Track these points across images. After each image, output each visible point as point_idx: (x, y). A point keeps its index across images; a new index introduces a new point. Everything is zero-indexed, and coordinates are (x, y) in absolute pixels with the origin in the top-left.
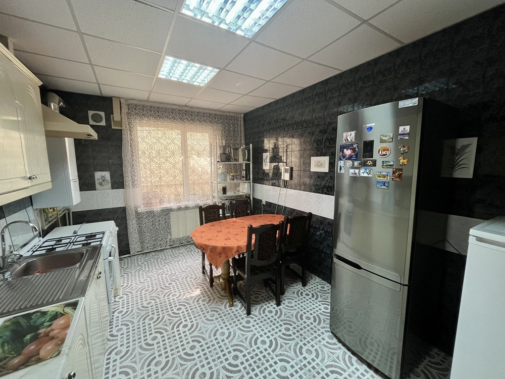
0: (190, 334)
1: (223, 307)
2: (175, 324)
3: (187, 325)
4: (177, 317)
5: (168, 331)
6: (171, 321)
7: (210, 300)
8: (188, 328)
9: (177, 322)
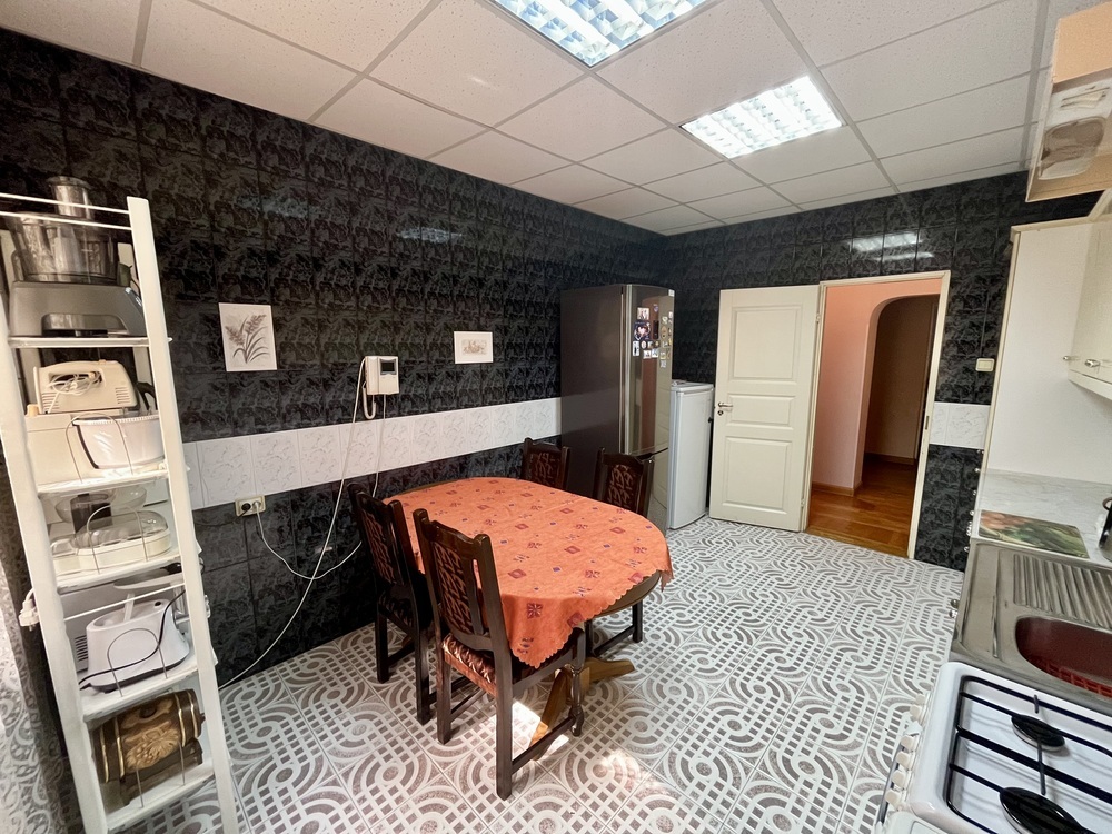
0: (742, 708)
1: (643, 682)
2: (747, 750)
3: (730, 723)
4: (727, 758)
5: (771, 751)
6: (748, 763)
7: (632, 714)
8: (733, 717)
9: (740, 749)
